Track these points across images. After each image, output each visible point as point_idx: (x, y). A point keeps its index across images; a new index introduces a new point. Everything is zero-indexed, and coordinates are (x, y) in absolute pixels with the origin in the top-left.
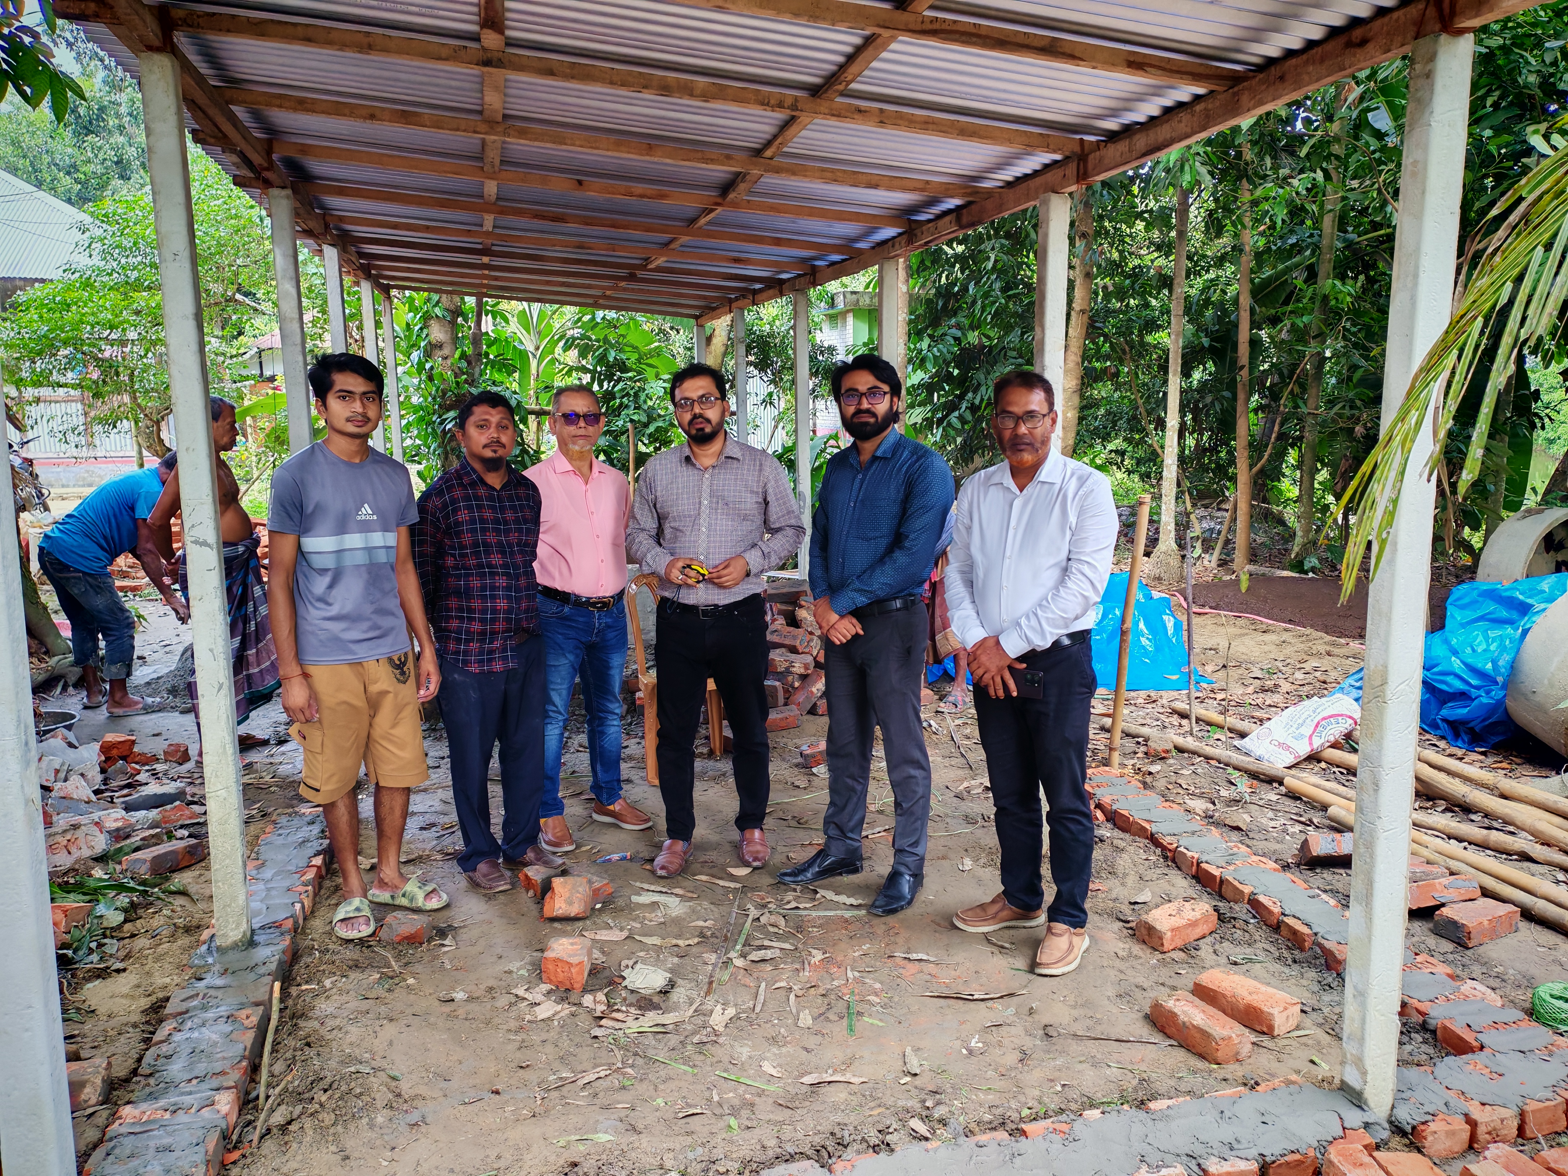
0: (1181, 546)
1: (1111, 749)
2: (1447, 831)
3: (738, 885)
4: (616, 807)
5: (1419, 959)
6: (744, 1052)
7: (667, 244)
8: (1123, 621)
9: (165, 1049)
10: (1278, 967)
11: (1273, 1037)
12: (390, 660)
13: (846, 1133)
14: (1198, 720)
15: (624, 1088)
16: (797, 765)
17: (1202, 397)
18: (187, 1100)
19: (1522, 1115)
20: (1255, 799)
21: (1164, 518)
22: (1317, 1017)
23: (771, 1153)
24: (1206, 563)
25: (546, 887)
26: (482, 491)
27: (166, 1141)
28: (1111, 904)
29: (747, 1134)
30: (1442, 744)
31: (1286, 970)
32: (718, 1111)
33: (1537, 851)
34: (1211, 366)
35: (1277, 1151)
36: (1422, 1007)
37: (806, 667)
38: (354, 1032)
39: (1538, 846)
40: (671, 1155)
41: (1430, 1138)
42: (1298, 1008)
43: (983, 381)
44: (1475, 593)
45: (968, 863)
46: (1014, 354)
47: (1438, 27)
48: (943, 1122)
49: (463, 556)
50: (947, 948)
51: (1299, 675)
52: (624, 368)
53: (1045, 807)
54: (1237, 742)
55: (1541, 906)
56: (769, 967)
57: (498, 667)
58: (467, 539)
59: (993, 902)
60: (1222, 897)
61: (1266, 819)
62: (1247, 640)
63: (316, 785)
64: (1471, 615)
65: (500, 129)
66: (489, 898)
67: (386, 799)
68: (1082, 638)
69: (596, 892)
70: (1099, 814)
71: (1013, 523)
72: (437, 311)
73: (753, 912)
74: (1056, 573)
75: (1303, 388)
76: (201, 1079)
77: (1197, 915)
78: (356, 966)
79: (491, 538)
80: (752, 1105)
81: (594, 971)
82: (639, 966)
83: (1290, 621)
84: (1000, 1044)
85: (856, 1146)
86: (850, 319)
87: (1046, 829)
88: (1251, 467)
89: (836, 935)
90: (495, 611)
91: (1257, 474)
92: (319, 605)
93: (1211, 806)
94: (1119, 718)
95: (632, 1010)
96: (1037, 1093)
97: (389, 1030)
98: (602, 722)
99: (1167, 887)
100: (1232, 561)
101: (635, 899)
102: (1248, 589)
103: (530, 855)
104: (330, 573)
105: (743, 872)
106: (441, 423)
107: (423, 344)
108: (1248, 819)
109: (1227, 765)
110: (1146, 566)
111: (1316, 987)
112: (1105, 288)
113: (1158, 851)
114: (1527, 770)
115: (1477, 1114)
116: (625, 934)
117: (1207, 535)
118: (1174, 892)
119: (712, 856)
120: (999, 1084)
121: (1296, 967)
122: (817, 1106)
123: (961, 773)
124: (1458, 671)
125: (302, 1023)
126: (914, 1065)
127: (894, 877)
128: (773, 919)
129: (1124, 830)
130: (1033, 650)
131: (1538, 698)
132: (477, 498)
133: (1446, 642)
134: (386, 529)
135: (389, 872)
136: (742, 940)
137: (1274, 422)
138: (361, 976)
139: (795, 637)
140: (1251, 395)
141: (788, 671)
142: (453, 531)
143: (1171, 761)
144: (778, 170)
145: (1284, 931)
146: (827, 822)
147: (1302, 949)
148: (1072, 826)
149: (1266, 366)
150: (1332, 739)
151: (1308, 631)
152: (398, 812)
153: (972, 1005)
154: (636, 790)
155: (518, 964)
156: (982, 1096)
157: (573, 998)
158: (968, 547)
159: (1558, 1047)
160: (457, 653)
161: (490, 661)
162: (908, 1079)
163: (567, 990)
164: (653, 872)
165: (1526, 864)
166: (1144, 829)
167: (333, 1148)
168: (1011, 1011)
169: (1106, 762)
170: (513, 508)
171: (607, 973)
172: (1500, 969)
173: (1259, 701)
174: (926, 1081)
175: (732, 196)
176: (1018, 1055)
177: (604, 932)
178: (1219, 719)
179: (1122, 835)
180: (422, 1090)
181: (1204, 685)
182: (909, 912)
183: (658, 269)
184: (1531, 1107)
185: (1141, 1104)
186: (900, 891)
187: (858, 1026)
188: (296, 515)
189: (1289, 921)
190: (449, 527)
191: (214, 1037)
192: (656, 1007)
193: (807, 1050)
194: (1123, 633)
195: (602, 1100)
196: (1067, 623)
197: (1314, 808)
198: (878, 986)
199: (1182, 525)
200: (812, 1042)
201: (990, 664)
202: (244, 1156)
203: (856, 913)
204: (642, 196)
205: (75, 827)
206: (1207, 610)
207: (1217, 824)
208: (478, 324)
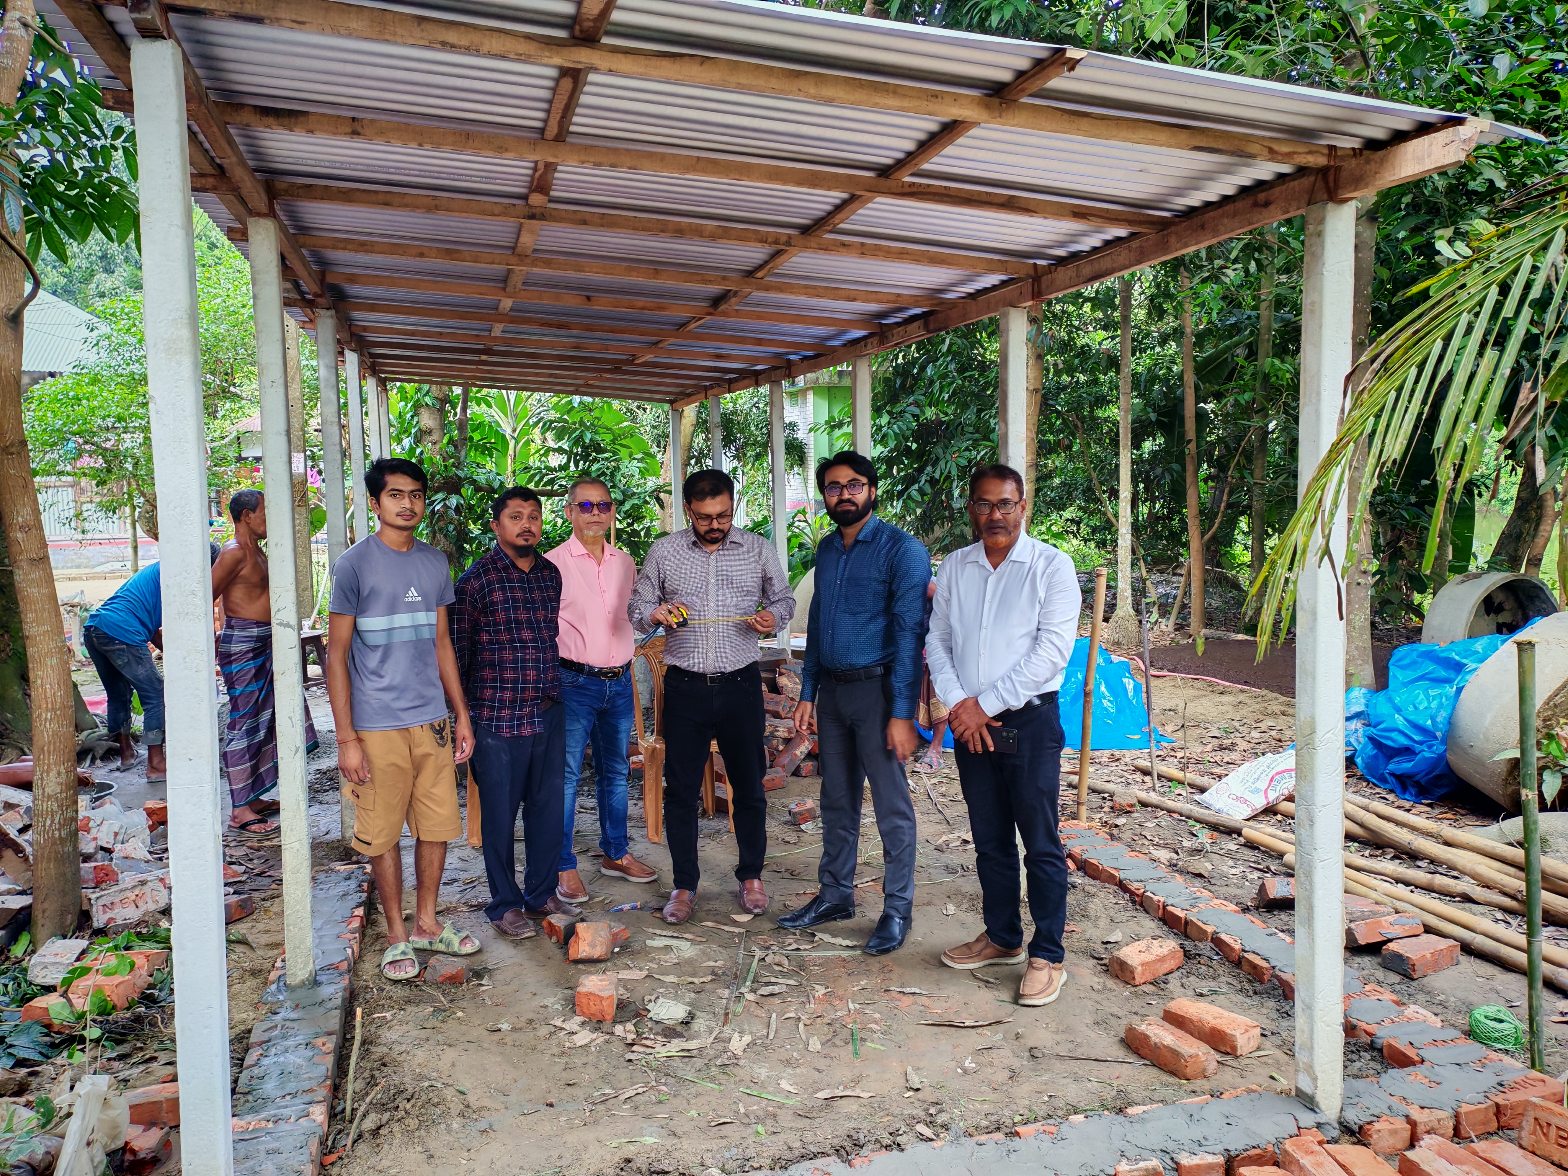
0: (1138, 612)
1: (1079, 804)
2: (1395, 875)
3: (742, 930)
4: (624, 861)
5: (1367, 988)
6: (762, 1072)
7: (656, 343)
8: (1086, 684)
9: (256, 1071)
10: (1240, 998)
11: (1237, 1057)
12: (432, 725)
13: (861, 1136)
14: (1160, 777)
15: (660, 1102)
16: (786, 823)
17: (1153, 469)
18: (286, 1112)
19: (1457, 1116)
20: (1215, 848)
21: (1121, 585)
22: (1277, 1040)
23: (796, 1153)
24: (1163, 627)
25: (570, 932)
26: (514, 574)
27: (274, 1145)
28: (1085, 944)
29: (774, 1138)
30: (1391, 797)
31: (1248, 1000)
32: (746, 1121)
33: (1478, 892)
34: (1160, 440)
35: (1241, 1147)
36: (1369, 1028)
38: (421, 1055)
39: (1479, 889)
40: (709, 1155)
41: (1375, 1136)
42: (1258, 1031)
43: (941, 455)
44: (1414, 654)
45: (951, 909)
46: (971, 429)
47: (1325, 196)
48: (945, 1127)
49: (497, 632)
50: (938, 982)
51: (1255, 734)
52: (600, 450)
53: (1022, 852)
54: (1197, 797)
55: (1479, 941)
56: (777, 1001)
57: (527, 731)
58: (501, 616)
59: (977, 940)
60: (1187, 937)
61: (1227, 867)
62: (1204, 701)
63: (367, 838)
64: (1412, 674)
65: (528, 261)
66: (518, 943)
67: (426, 851)
68: (1050, 698)
69: (615, 936)
70: (1070, 863)
71: (988, 597)
72: (427, 399)
73: (759, 954)
74: (1026, 642)
75: (1249, 460)
76: (294, 1095)
77: (1165, 951)
78: (409, 1002)
79: (522, 616)
80: (775, 1116)
81: (622, 1005)
82: (661, 1000)
83: (1246, 683)
84: (991, 1064)
85: (871, 1146)
86: (810, 396)
87: (1023, 871)
88: (1203, 534)
89: (836, 972)
90: (525, 681)
91: (1209, 540)
92: (373, 678)
93: (1175, 856)
94: (1086, 776)
95: (659, 1038)
96: (1027, 1102)
97: (450, 1055)
98: (611, 782)
99: (1137, 928)
100: (1188, 625)
101: (649, 943)
102: (1205, 652)
103: (550, 905)
104: (380, 650)
105: (744, 918)
107: (413, 431)
108: (1210, 867)
109: (1189, 817)
110: (1105, 632)
111: (1275, 1015)
112: (1055, 365)
113: (1127, 896)
114: (1470, 820)
115: (1416, 1114)
116: (645, 973)
117: (1163, 600)
118: (1143, 932)
119: (715, 905)
120: (992, 1097)
121: (1256, 998)
122: (832, 1116)
123: (939, 827)
124: (1401, 728)
125: (373, 1049)
126: (916, 1083)
127: (885, 920)
128: (777, 959)
129: (1094, 878)
130: (1008, 710)
131: (1476, 751)
132: (510, 580)
133: (1390, 700)
134: (428, 610)
135: (427, 920)
136: (751, 976)
137: (1222, 492)
138: (416, 1009)
139: (777, 703)
140: (1199, 466)
141: (773, 736)
142: (489, 609)
143: (1136, 815)
144: (767, 289)
145: (1245, 967)
146: (822, 870)
147: (1261, 982)
148: (1048, 868)
149: (1214, 437)
150: (1286, 792)
151: (1264, 692)
152: (436, 864)
153: (963, 1031)
154: (638, 846)
155: (552, 1000)
156: (978, 1106)
157: (606, 1026)
158: (948, 617)
159: (1491, 1060)
160: (491, 719)
161: (519, 726)
162: (911, 1093)
163: (599, 1021)
164: (663, 920)
165: (1468, 905)
166: (1113, 876)
167: (419, 1149)
168: (1000, 1036)
169: (1075, 816)
170: (540, 589)
171: (633, 1007)
172: (1442, 997)
173: (1218, 759)
174: (927, 1095)
175: (723, 307)
176: (1007, 1074)
177: (626, 972)
178: (1179, 775)
179: (1092, 882)
180: (487, 1102)
181: (1165, 744)
182: (901, 952)
183: (646, 364)
184: (1464, 1109)
185: (1120, 1111)
186: (891, 933)
187: (862, 1050)
188: (353, 599)
189: (1250, 957)
190: (485, 606)
191: (299, 1061)
192: (680, 1035)
193: (818, 1070)
194: (1086, 695)
195: (642, 1111)
196: (1038, 684)
197: (1271, 856)
198: (877, 1016)
199: (1139, 591)
200: (822, 1064)
201: (970, 724)
202: (340, 1158)
203: (852, 953)
204: (643, 308)
205: (143, 883)
206: (1165, 673)
207: (1181, 872)
208: (464, 409)
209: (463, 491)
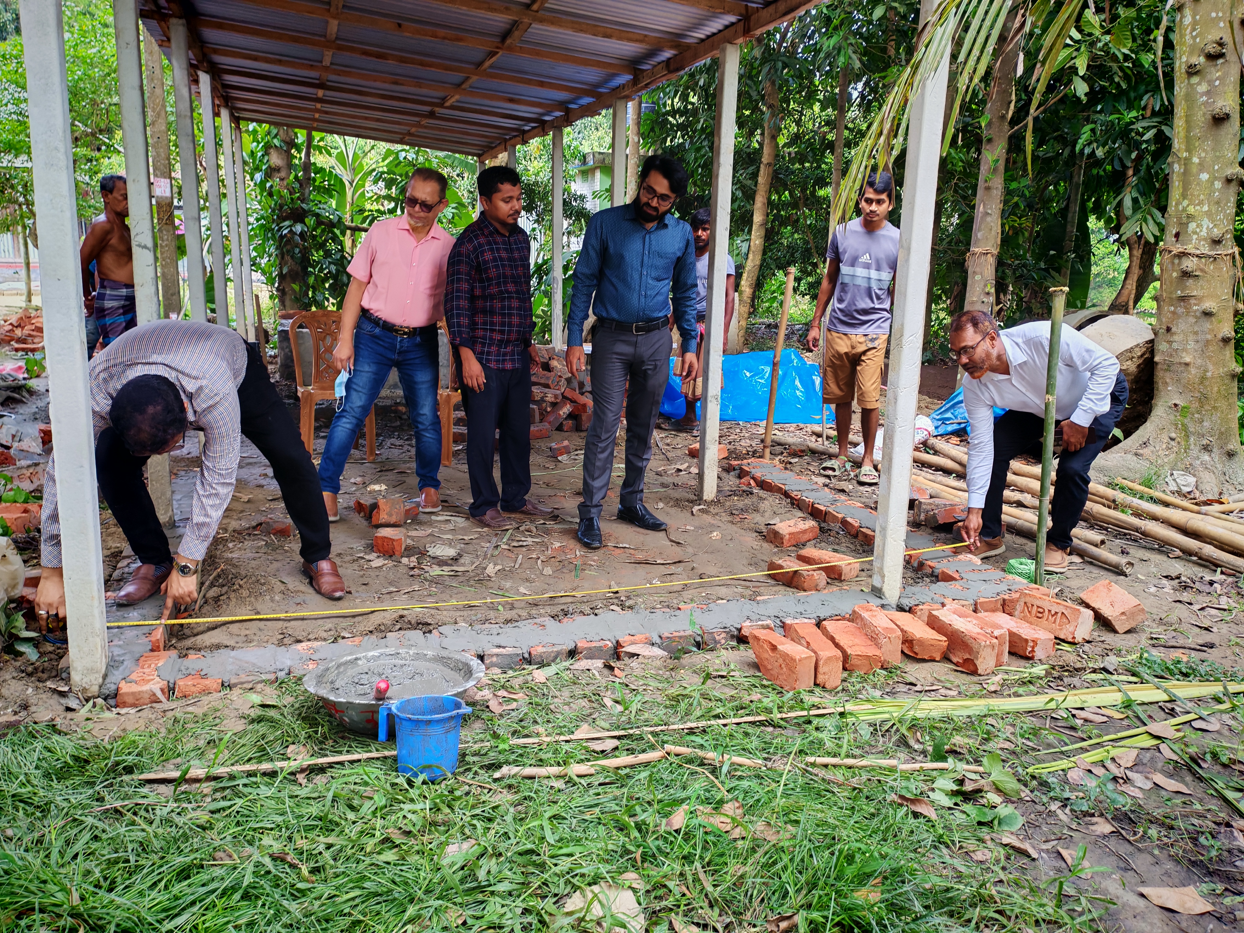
1: (765, 448)
6: (507, 584)
7: (459, 85)
10: (854, 554)
11: (841, 581)
13: (571, 609)
14: (828, 438)
15: (430, 595)
16: (546, 456)
19: (976, 604)
23: (523, 618)
25: (375, 508)
28: (752, 525)
29: (509, 611)
31: (859, 555)
32: (491, 605)
35: (828, 615)
36: (932, 564)
37: (556, 397)
40: (461, 618)
41: (918, 612)
42: (858, 569)
48: (631, 606)
50: (642, 542)
56: (524, 549)
60: (824, 520)
69: (407, 511)
70: (752, 482)
72: (276, 141)
77: (807, 527)
81: (409, 548)
82: (437, 547)
85: (576, 614)
86: (598, 174)
89: (570, 536)
95: (434, 565)
96: (690, 596)
99: (790, 516)
106: (278, 230)
107: (264, 167)
108: (851, 487)
113: (788, 500)
116: (428, 533)
121: (865, 553)
128: (528, 528)
129: (767, 490)
136: (507, 538)
139: (548, 378)
141: (542, 400)
143: (806, 458)
144: (541, 21)
145: (860, 536)
147: (869, 545)
153: (655, 566)
155: (358, 543)
156: (656, 598)
157: (395, 559)
159: (1007, 579)
162: (611, 594)
163: (391, 555)
167: (249, 608)
168: (681, 568)
171: (417, 549)
174: (622, 595)
175: (508, 41)
176: (682, 586)
177: (414, 532)
179: (765, 492)
183: (452, 107)
184: (983, 600)
185: (752, 598)
187: (582, 575)
189: (865, 531)
192: (450, 564)
193: (548, 584)
195: (416, 598)
200: (551, 581)
202: (190, 615)
205: (36, 464)
207: (830, 488)
208: (308, 154)
209: (307, 220)
